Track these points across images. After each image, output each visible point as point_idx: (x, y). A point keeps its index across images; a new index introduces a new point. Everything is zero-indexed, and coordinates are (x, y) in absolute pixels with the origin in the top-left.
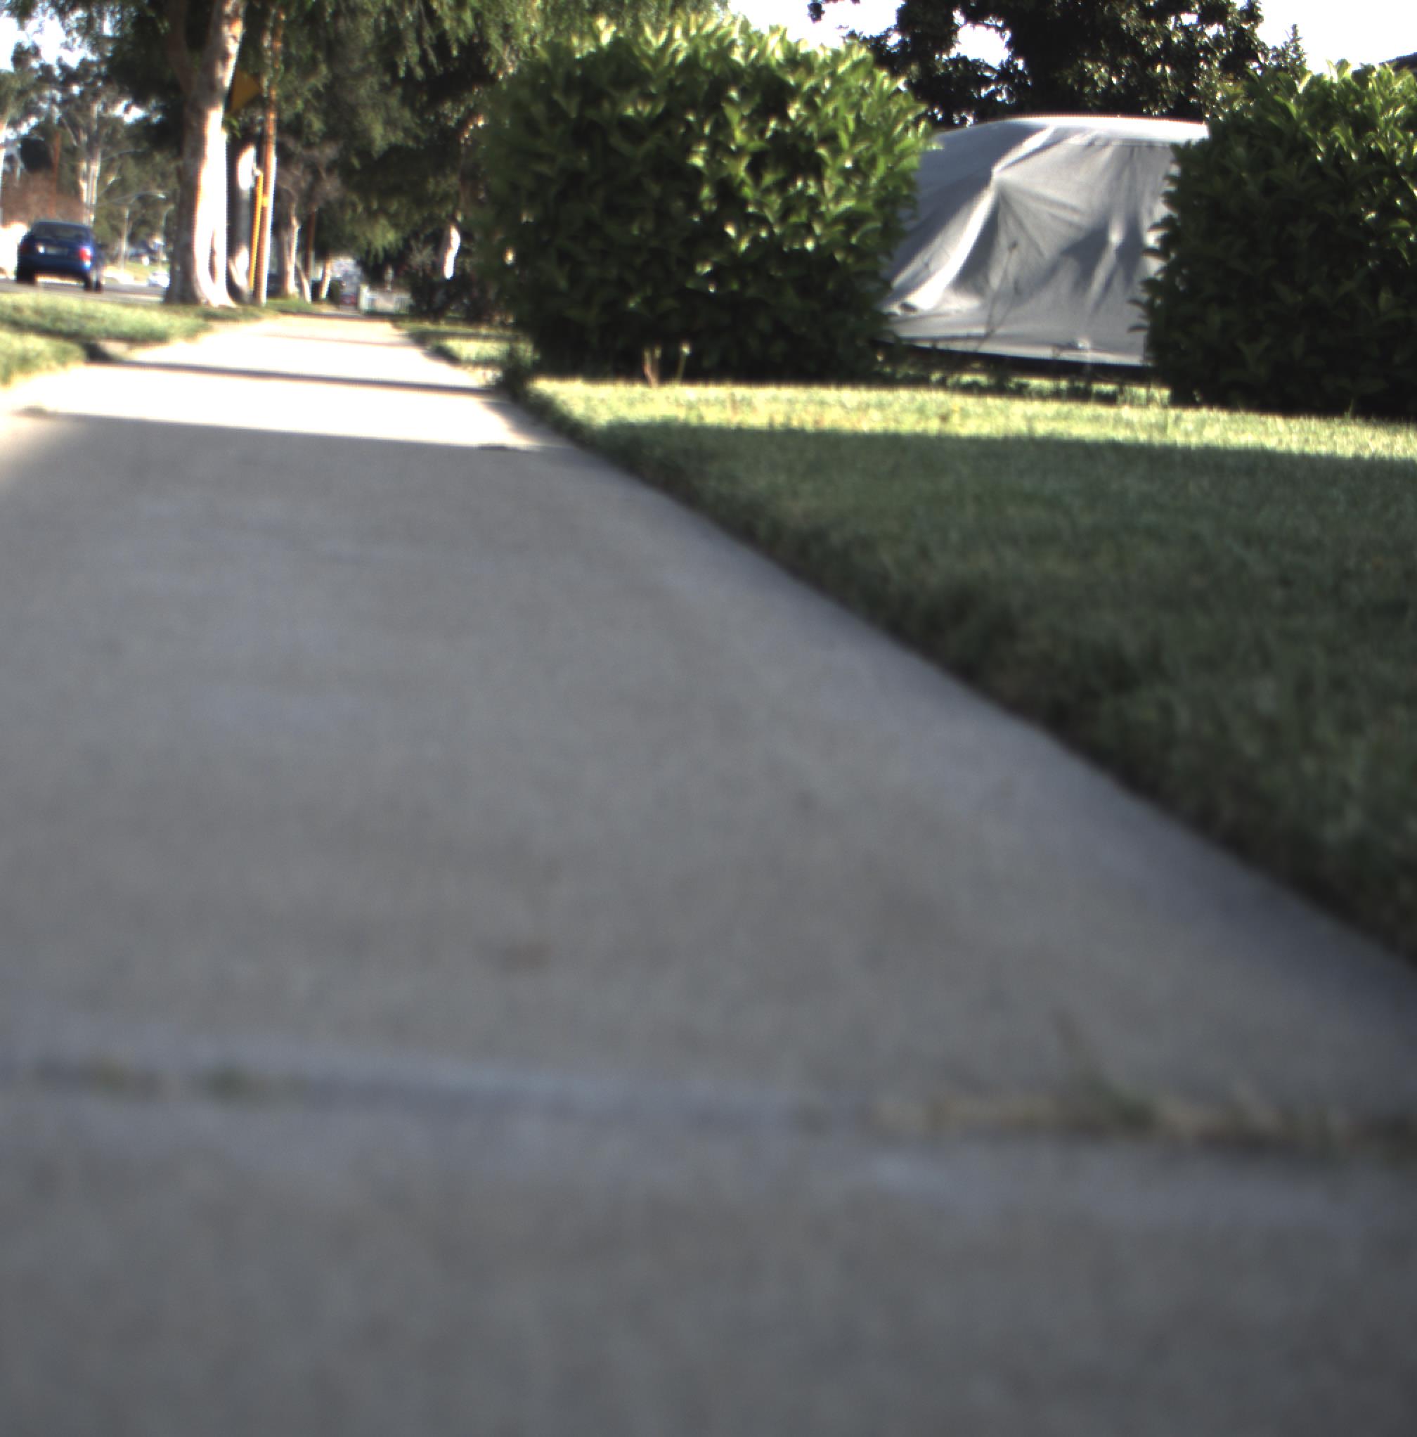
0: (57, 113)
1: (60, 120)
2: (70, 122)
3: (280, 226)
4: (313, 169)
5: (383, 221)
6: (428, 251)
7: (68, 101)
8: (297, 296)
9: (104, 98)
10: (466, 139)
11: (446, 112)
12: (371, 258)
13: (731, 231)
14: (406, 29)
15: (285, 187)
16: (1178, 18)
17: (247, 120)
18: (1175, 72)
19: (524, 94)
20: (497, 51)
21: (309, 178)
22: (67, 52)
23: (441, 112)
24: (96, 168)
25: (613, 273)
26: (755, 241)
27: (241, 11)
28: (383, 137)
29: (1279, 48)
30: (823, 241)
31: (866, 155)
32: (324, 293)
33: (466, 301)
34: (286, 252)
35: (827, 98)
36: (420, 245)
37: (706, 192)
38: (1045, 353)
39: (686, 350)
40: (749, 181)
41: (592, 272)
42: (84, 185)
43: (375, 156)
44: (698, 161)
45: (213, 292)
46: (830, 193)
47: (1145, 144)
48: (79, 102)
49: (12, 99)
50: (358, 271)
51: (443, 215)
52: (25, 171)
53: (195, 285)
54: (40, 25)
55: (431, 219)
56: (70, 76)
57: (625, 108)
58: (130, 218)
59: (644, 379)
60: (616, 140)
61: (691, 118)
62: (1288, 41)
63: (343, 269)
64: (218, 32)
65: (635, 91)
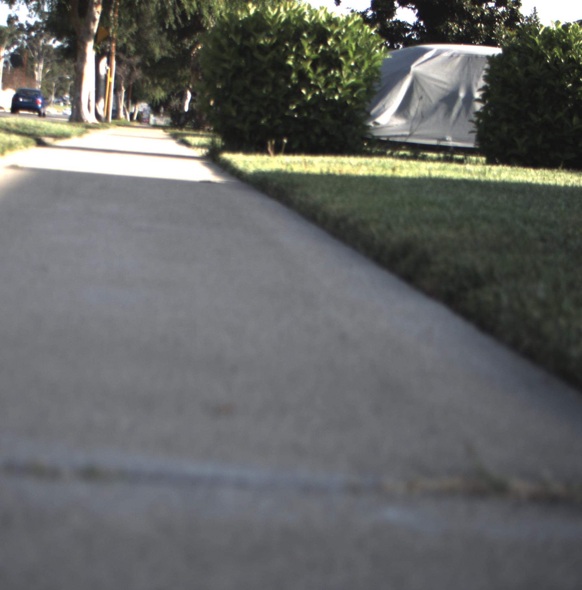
0: (25, 44)
1: (26, 46)
2: (31, 47)
3: (117, 90)
4: (131, 66)
5: (159, 88)
6: (178, 100)
7: (30, 39)
8: (124, 119)
9: (45, 37)
10: (194, 54)
11: (185, 43)
12: (155, 103)
13: (304, 91)
14: (169, 8)
15: (119, 74)
16: (487, 4)
17: (103, 46)
18: (486, 26)
19: (218, 35)
20: (206, 18)
21: (129, 70)
22: (30, 18)
23: (183, 43)
24: (41, 66)
25: (255, 109)
26: (314, 96)
27: (101, 1)
28: (160, 53)
29: (528, 16)
30: (342, 96)
31: (360, 60)
32: (135, 117)
33: (193, 121)
34: (120, 101)
35: (344, 36)
36: (175, 98)
37: (294, 75)
38: (434, 142)
39: (285, 141)
40: (311, 71)
41: (246, 108)
42: (36, 73)
43: (156, 61)
44: (290, 63)
45: (89, 117)
46: (345, 76)
47: (474, 56)
48: (34, 39)
49: (7, 38)
50: (149, 109)
51: (184, 85)
52: (12, 67)
53: (82, 114)
54: (18, 7)
55: (179, 87)
56: (31, 29)
57: (260, 41)
58: (55, 87)
59: (268, 153)
60: (256, 54)
61: (287, 45)
62: (532, 14)
63: (143, 108)
64: (92, 10)
65: (264, 34)
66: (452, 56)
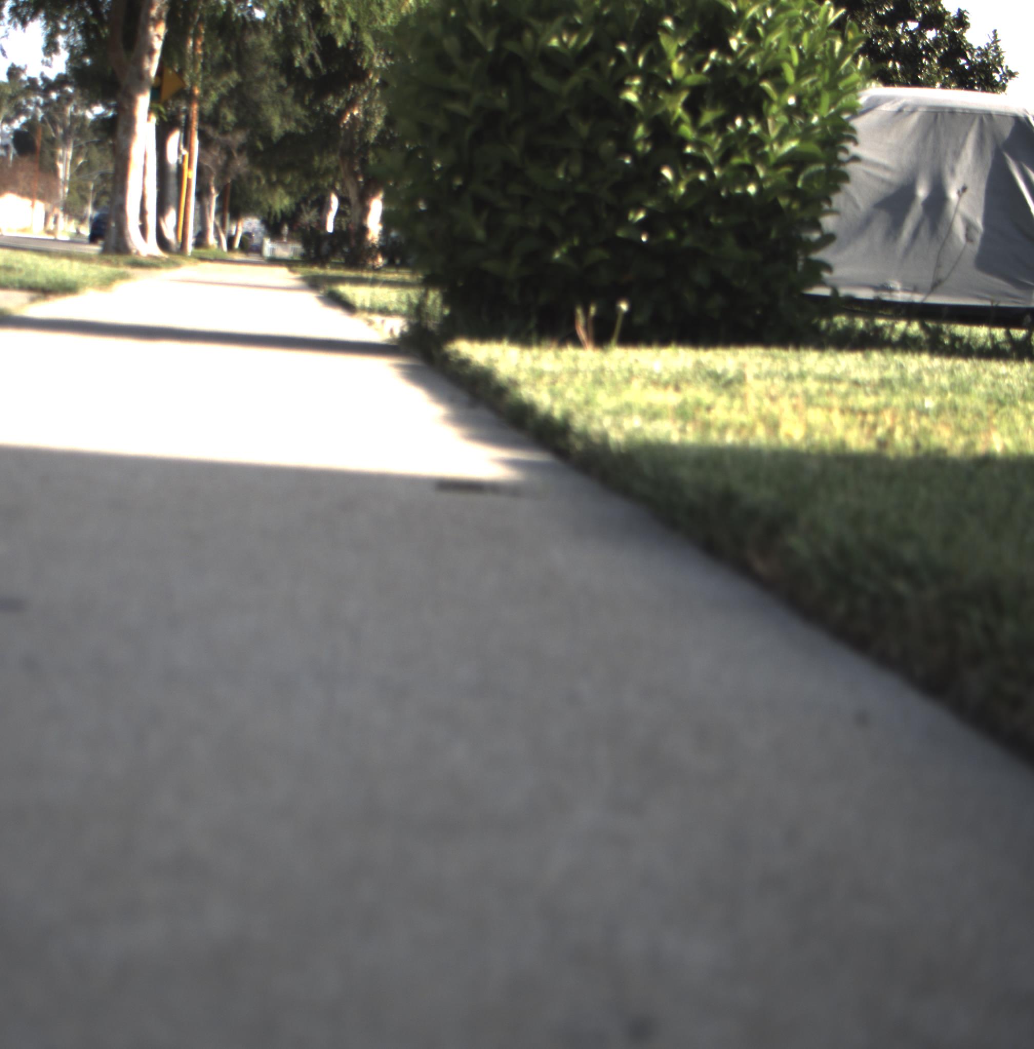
0: (40, 114)
1: (42, 118)
2: (50, 119)
3: (203, 193)
4: (227, 150)
5: (280, 190)
6: (314, 213)
7: (48, 104)
8: (216, 246)
9: (75, 102)
10: (345, 125)
11: (329, 104)
12: (272, 218)
13: (667, 173)
14: (300, 27)
15: (206, 164)
16: (905, 25)
17: (174, 109)
18: (903, 66)
21: (224, 157)
22: (48, 68)
23: (325, 103)
24: (69, 153)
25: (535, 222)
26: (694, 186)
27: (164, 15)
28: (281, 126)
29: (983, 48)
30: (767, 185)
32: (237, 244)
34: (207, 213)
35: (770, 27)
36: (308, 208)
37: (640, 131)
39: (624, 306)
40: (686, 118)
41: (512, 220)
42: (60, 166)
43: (275, 140)
44: (631, 96)
45: (145, 247)
46: (774, 133)
47: (947, 110)
48: (56, 105)
49: (5, 102)
50: (262, 228)
51: (326, 184)
52: (17, 156)
53: (128, 238)
55: (316, 189)
56: (50, 86)
57: (549, 39)
58: (94, 190)
59: (577, 343)
60: (538, 75)
61: (623, 48)
62: (990, 42)
63: (252, 226)
64: (146, 32)
65: (559, 21)
66: (900, 111)
